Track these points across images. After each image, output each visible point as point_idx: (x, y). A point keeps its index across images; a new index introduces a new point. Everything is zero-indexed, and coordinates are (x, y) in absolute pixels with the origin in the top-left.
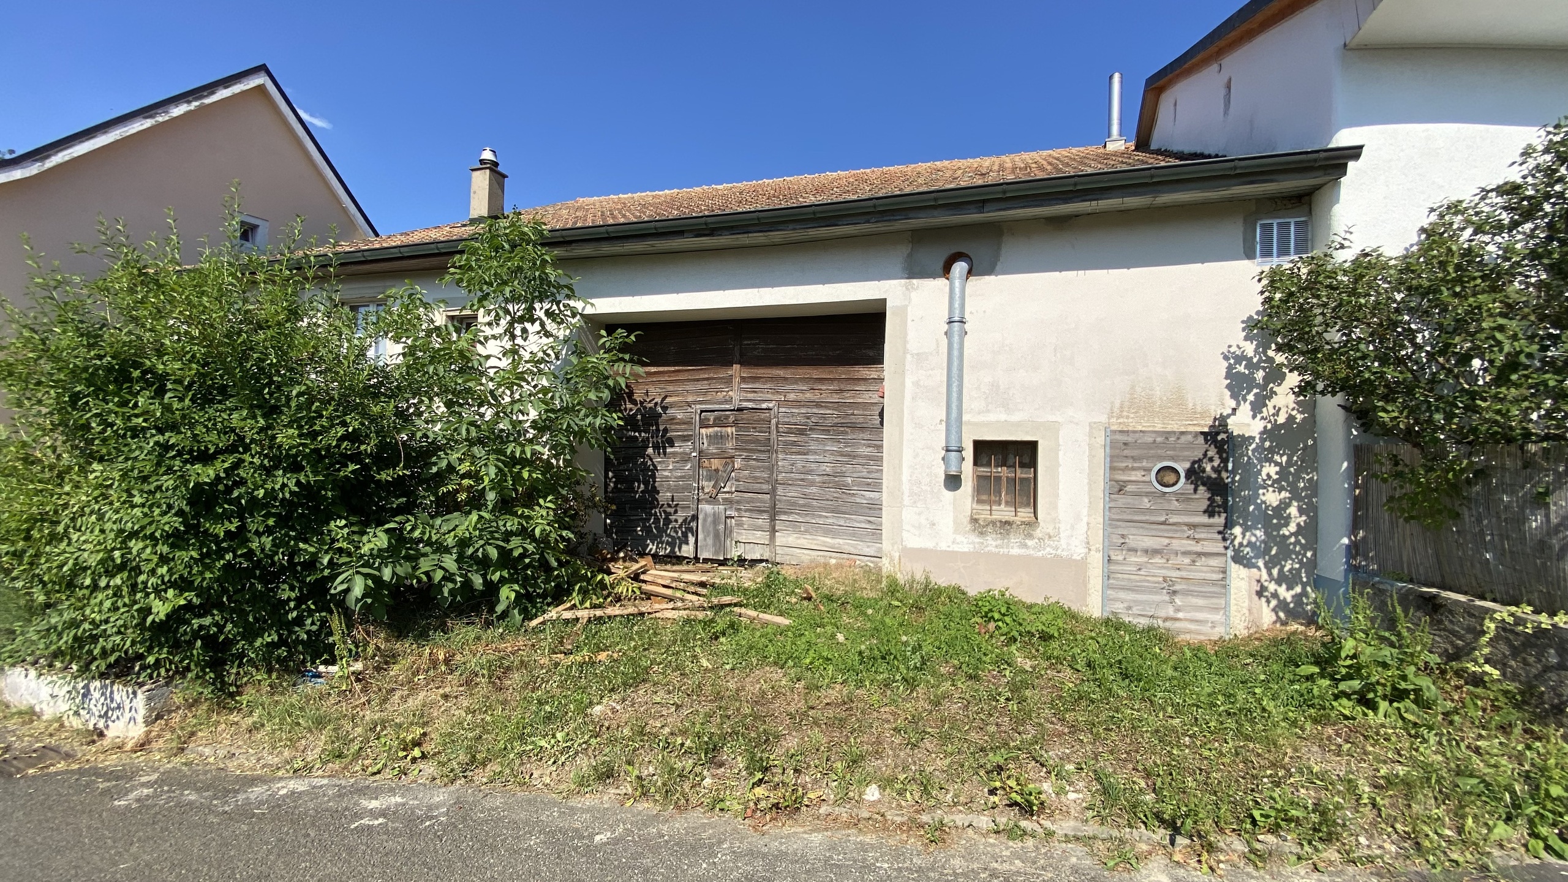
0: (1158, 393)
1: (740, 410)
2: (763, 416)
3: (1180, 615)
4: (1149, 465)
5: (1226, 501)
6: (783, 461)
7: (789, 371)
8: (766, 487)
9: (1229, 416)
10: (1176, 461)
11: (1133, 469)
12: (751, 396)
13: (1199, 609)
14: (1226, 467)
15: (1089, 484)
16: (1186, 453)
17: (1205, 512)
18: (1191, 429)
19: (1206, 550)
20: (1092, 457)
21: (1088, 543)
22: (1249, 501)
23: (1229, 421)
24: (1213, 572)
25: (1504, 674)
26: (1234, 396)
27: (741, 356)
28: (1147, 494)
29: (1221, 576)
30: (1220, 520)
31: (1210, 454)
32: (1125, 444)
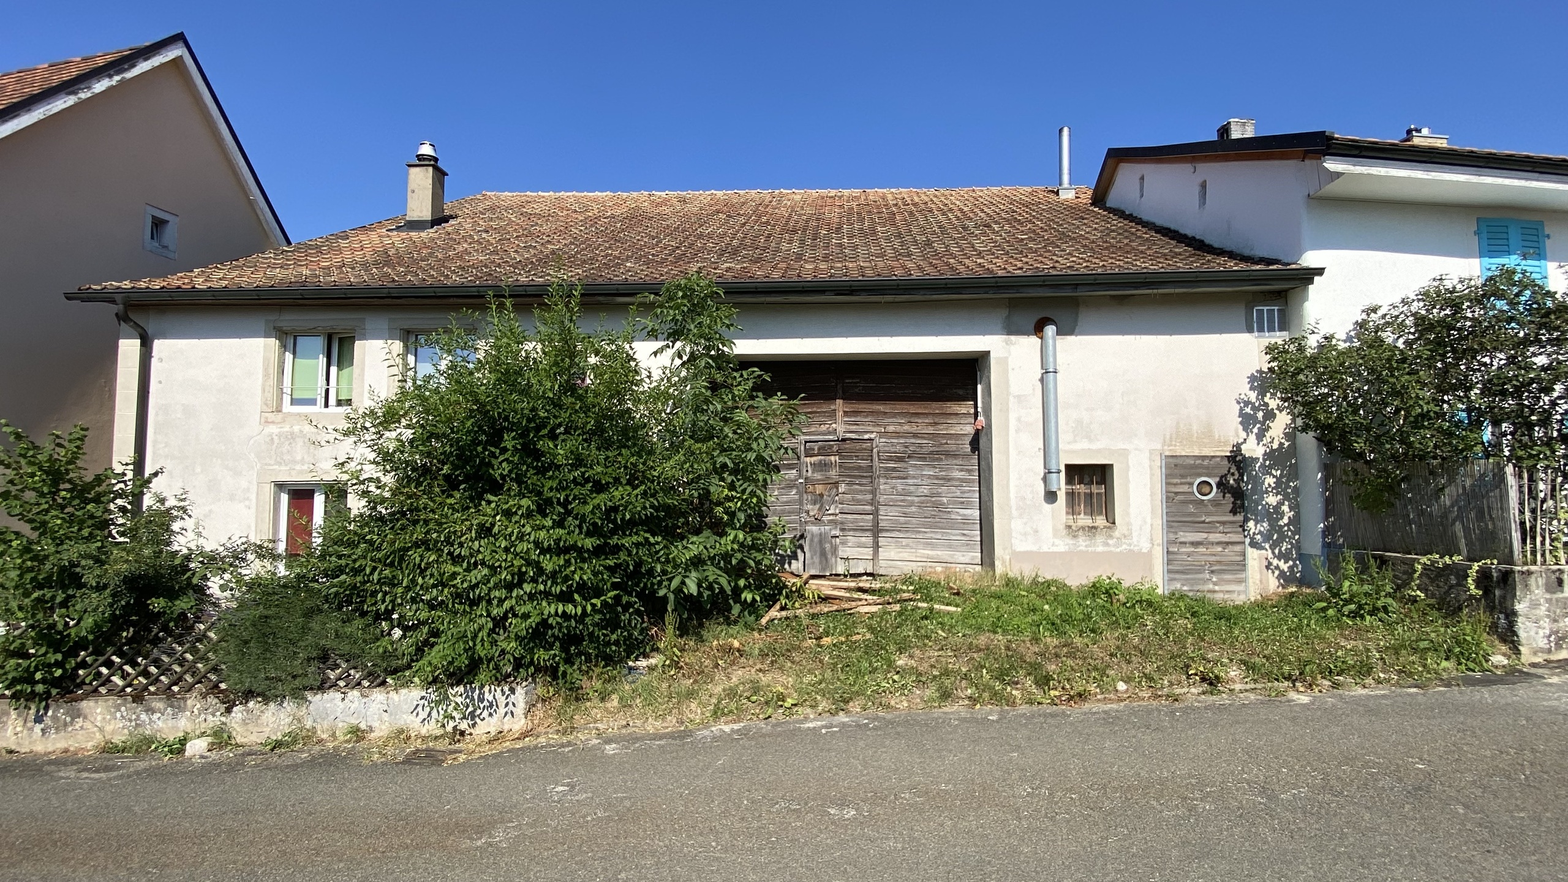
0: (1195, 428)
1: (844, 440)
2: (864, 446)
3: (1217, 588)
4: (1192, 480)
5: (1243, 504)
6: (883, 486)
7: (888, 407)
8: (868, 508)
9: (1242, 443)
10: (1209, 477)
11: (1181, 484)
12: (854, 428)
13: (1229, 582)
14: (1242, 480)
15: (1151, 496)
16: (1216, 471)
17: (1230, 512)
18: (1218, 454)
19: (1231, 540)
20: (1152, 475)
21: (1152, 540)
22: (1257, 503)
23: (1243, 447)
24: (1236, 555)
25: (1426, 595)
26: (1245, 429)
27: (843, 392)
28: (1191, 502)
29: (1242, 558)
30: (1240, 518)
31: (1232, 471)
32: (1176, 465)
